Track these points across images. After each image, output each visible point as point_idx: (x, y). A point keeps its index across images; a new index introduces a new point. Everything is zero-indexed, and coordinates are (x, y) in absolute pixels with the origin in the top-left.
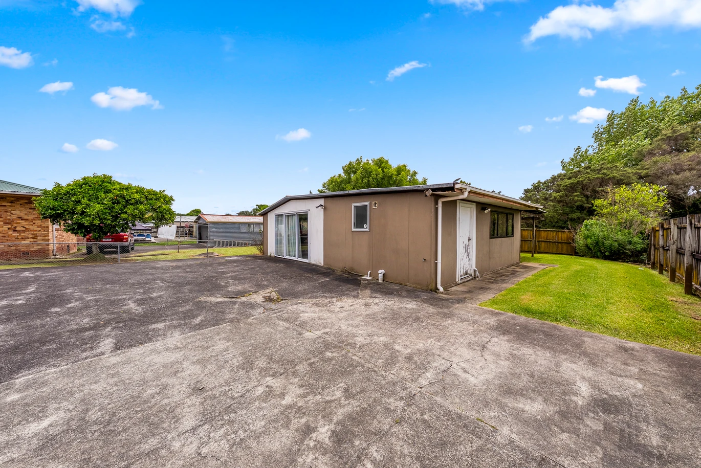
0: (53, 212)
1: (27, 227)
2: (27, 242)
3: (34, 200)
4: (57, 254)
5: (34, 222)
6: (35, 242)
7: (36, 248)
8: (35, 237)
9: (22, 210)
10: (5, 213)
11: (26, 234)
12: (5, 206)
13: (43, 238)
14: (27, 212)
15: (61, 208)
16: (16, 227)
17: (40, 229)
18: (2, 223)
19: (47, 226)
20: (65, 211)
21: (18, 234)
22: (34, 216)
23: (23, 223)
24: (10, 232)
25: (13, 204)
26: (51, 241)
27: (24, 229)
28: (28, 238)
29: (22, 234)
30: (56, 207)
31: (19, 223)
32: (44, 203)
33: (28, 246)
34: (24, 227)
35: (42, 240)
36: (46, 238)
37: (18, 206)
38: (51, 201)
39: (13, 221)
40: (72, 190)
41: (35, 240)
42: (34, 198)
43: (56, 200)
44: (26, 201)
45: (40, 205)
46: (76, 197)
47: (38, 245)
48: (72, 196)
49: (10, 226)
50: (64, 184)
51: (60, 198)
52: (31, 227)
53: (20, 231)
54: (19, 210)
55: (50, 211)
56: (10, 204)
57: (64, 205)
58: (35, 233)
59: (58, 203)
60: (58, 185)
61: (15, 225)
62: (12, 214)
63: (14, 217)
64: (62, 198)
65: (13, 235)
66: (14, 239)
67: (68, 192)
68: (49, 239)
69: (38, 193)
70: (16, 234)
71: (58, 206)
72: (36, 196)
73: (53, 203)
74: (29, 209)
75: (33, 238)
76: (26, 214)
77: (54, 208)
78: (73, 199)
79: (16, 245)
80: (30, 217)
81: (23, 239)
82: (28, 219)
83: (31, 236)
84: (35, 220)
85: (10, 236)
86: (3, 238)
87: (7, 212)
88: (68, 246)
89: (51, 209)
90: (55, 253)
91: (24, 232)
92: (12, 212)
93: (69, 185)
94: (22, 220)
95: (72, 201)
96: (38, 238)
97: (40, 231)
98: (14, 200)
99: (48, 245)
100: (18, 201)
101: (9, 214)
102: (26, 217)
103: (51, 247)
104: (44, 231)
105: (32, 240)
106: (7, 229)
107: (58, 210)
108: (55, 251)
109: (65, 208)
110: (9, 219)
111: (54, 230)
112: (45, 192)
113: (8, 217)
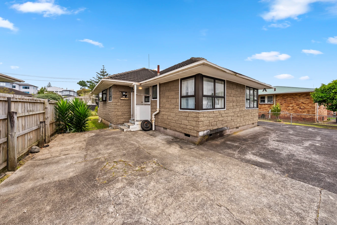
0: (321, 99)
1: (305, 107)
2: (305, 114)
3: (311, 94)
4: (319, 121)
5: (308, 104)
6: (308, 114)
7: (309, 117)
8: (309, 111)
9: (303, 99)
10: (297, 101)
11: (305, 110)
12: (297, 98)
13: (312, 112)
14: (305, 100)
15: (326, 97)
16: (301, 107)
17: (311, 108)
18: (296, 105)
19: (314, 106)
20: (328, 98)
21: (302, 110)
22: (308, 102)
23: (304, 105)
24: (299, 109)
25: (300, 97)
26: (316, 114)
27: (304, 108)
28: (305, 112)
29: (303, 110)
30: (323, 97)
31: (302, 105)
32: (316, 95)
33: (305, 116)
34: (304, 107)
35: (312, 113)
36: (314, 112)
37: (302, 98)
38: (320, 94)
39: (300, 104)
40: (333, 86)
41: (309, 113)
42: (311, 93)
43: (323, 93)
44: (305, 95)
45: (314, 96)
46: (335, 90)
47: (310, 116)
48: (333, 89)
49: (298, 107)
50: (327, 84)
51: (325, 92)
52: (307, 107)
53: (302, 109)
54: (302, 99)
55: (319, 99)
56: (298, 97)
57: (327, 95)
58: (309, 110)
59: (324, 94)
60: (323, 85)
61: (300, 106)
62: (300, 101)
63: (300, 102)
64: (326, 92)
65: (300, 110)
66: (300, 112)
67: (330, 88)
68: (315, 113)
69: (313, 90)
70: (301, 110)
71: (324, 96)
72: (312, 92)
73: (321, 95)
74: (307, 98)
75: (307, 112)
76: (305, 101)
77: (322, 97)
78: (333, 91)
79: (300, 115)
80: (307, 102)
81: (304, 112)
82: (306, 103)
83: (307, 111)
84: (309, 104)
85: (298, 111)
86: (296, 112)
87: (297, 100)
88: (323, 117)
89: (320, 98)
90: (317, 120)
91: (304, 109)
92: (300, 100)
93: (330, 84)
94: (303, 104)
95: (332, 92)
96: (310, 112)
97: (311, 109)
98: (300, 95)
99: (315, 116)
100: (302, 95)
101: (298, 101)
102: (305, 102)
103: (316, 117)
104: (313, 109)
105: (307, 113)
106: (297, 108)
107: (324, 98)
108: (317, 119)
109: (328, 97)
110: (298, 104)
111: (318, 108)
112: (317, 90)
113: (298, 103)
